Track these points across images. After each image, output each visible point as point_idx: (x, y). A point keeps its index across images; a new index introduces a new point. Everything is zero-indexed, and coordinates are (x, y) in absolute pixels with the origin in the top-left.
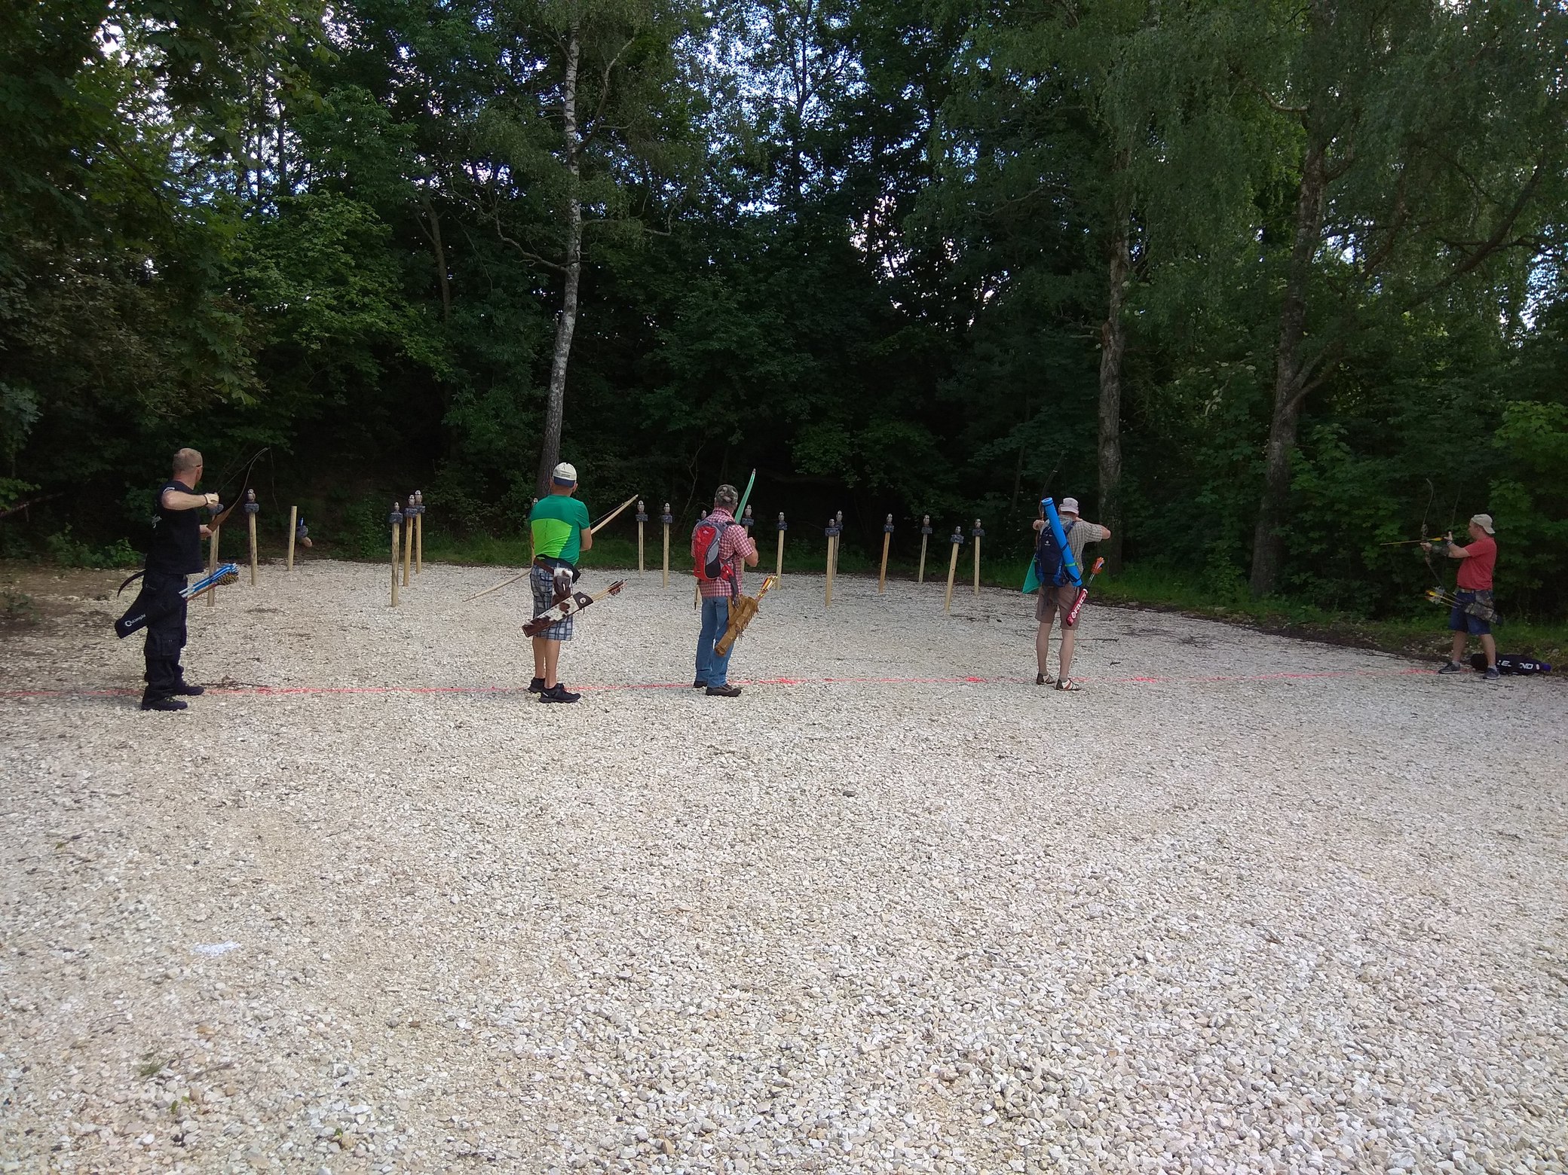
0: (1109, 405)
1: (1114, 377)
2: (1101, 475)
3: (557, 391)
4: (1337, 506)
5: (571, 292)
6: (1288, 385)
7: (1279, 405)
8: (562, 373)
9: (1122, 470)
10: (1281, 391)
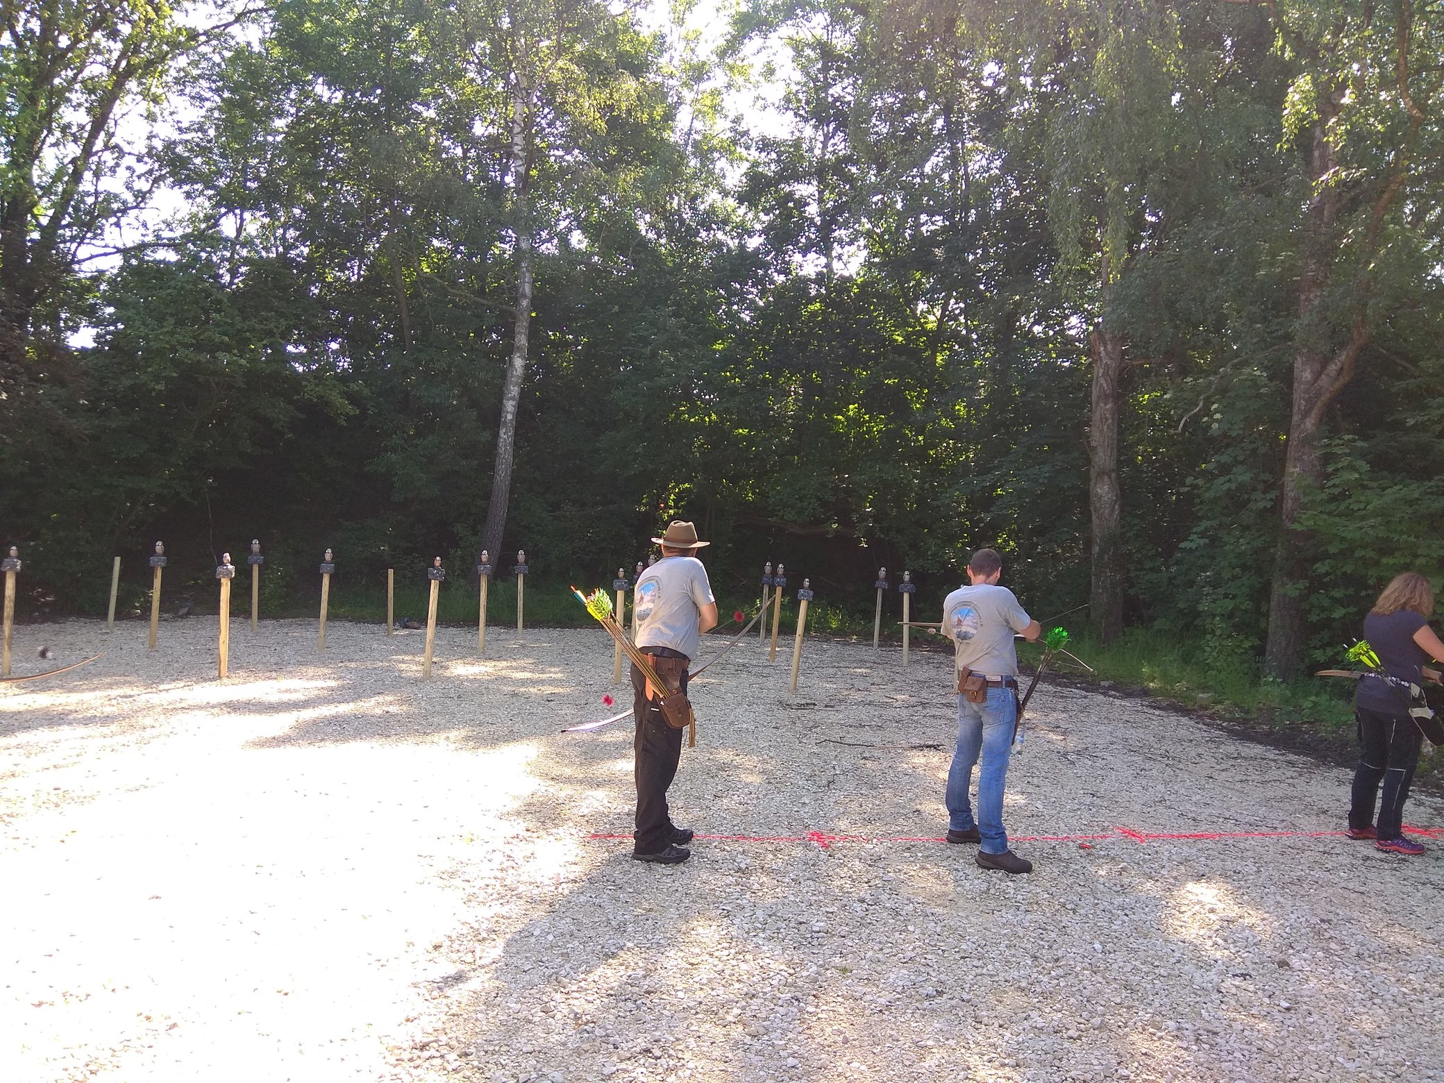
0: (1102, 431)
1: (1106, 397)
2: (1094, 517)
3: (506, 436)
4: (1359, 553)
5: (520, 333)
6: (1307, 391)
7: (1296, 418)
8: (510, 417)
9: (1122, 511)
10: (1299, 400)
